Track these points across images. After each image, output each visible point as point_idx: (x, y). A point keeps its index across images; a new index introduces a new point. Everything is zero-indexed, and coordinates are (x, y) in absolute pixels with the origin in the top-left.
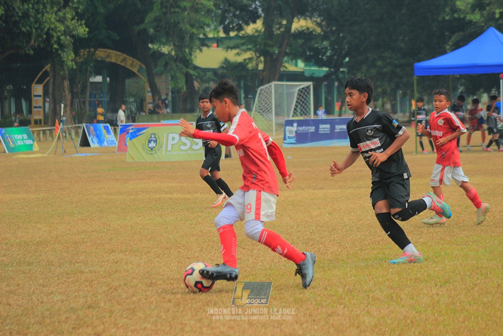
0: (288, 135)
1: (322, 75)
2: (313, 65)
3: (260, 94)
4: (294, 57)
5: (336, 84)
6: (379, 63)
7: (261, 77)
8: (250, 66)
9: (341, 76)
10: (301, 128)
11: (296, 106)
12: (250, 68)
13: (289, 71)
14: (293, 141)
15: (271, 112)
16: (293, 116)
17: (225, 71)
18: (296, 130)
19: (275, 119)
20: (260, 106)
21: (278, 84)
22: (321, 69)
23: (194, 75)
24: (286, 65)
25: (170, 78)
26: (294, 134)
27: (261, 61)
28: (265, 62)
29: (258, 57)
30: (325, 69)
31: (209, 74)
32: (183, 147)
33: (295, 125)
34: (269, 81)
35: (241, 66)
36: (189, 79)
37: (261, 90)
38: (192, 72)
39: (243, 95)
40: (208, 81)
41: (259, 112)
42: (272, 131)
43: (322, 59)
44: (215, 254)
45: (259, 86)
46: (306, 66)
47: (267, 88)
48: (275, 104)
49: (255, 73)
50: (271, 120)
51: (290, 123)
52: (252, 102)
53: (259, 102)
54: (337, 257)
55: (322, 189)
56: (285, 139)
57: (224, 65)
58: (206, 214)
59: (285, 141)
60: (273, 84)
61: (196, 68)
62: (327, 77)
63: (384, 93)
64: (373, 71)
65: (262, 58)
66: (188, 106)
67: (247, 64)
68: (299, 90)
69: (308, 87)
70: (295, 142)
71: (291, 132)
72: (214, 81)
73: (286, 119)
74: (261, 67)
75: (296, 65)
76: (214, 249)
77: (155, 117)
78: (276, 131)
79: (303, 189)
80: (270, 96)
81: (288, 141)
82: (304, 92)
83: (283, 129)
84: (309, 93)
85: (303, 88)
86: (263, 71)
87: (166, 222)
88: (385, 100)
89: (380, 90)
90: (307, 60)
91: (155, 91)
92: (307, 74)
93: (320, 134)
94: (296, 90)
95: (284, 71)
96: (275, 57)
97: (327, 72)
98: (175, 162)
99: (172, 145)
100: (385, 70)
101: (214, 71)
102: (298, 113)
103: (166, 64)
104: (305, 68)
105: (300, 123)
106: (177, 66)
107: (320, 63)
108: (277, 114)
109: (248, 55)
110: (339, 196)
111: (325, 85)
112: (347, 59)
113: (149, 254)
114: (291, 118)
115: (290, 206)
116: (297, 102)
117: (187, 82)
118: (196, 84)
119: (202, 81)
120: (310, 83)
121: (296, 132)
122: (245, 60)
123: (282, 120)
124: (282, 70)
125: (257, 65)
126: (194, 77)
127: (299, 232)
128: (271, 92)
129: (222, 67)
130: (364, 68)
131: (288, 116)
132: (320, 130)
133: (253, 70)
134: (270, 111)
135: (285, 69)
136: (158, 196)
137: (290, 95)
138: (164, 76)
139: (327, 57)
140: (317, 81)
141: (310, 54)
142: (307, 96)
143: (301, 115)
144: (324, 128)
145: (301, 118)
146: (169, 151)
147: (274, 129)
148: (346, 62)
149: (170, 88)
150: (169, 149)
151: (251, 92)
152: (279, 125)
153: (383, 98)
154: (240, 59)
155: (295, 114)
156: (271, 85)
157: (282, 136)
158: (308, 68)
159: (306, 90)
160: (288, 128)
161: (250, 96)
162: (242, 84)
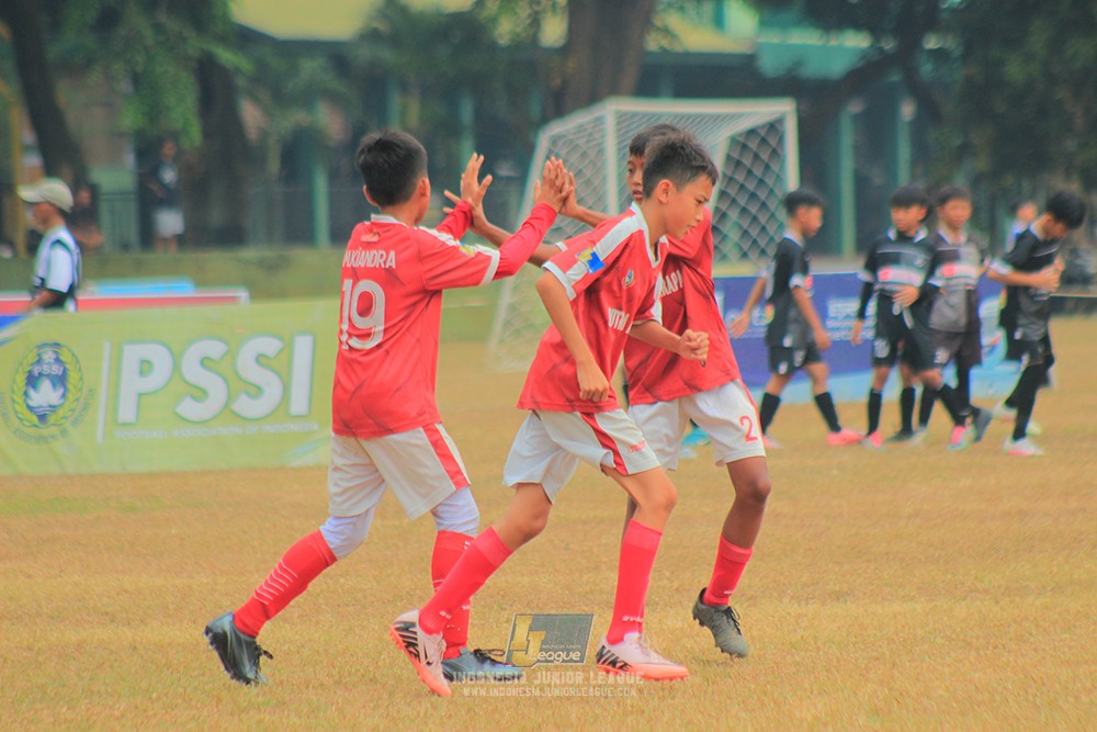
1: (835, 67)
2: (799, 24)
5: (907, 110)
7: (557, 82)
8: (503, 28)
12: (502, 42)
13: (687, 53)
17: (386, 53)
21: (635, 115)
22: (836, 43)
23: (237, 70)
24: (673, 21)
25: (125, 86)
28: (575, 11)
30: (855, 41)
31: (311, 67)
32: (189, 408)
34: (593, 98)
35: (463, 29)
36: (214, 89)
37: (555, 141)
38: (228, 57)
40: (306, 99)
45: (545, 120)
46: (764, 24)
47: (581, 129)
52: (513, 200)
55: (839, 596)
57: (382, 27)
60: (611, 111)
61: (246, 37)
62: (863, 77)
64: (1083, 51)
66: (216, 216)
67: (492, 20)
68: (734, 140)
69: (774, 127)
72: (333, 97)
74: (554, 31)
75: (718, 21)
79: (752, 598)
80: (599, 169)
84: (776, 153)
85: (752, 132)
86: (564, 50)
92: (769, 65)
94: (720, 142)
95: (661, 48)
97: (864, 55)
99: (140, 395)
101: (335, 54)
102: (728, 248)
103: (108, 19)
104: (763, 40)
105: (739, 293)
106: (158, 28)
110: (920, 632)
111: (856, 117)
116: (723, 194)
118: (251, 115)
119: (279, 96)
120: (784, 109)
124: (653, 42)
125: (536, 22)
126: (241, 82)
128: (601, 152)
129: (370, 35)
132: (830, 323)
133: (516, 46)
135: (664, 43)
138: (95, 77)
140: (818, 99)
142: (767, 167)
143: (744, 255)
144: (848, 317)
145: (742, 270)
146: (126, 425)
148: (953, 12)
151: (508, 149)
156: (599, 120)
158: (775, 40)
159: (763, 141)
161: (505, 170)
162: (467, 111)
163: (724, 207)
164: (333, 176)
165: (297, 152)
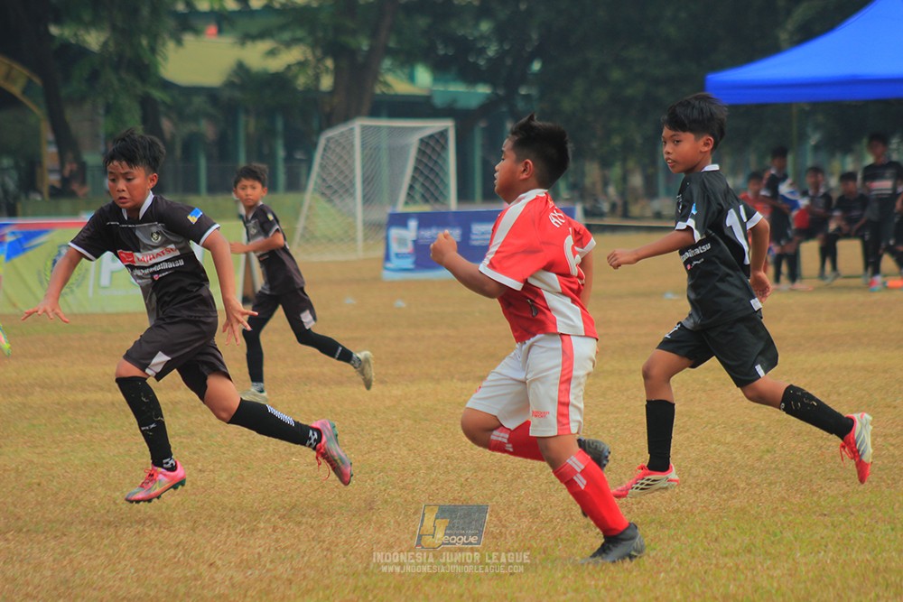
0: (395, 248)
1: (473, 103)
2: (455, 80)
3: (325, 150)
4: (407, 59)
6: (616, 74)
7: (327, 109)
8: (301, 81)
9: (521, 105)
10: (427, 233)
11: (414, 179)
12: (300, 88)
13: (397, 96)
14: (408, 263)
15: (352, 195)
16: (406, 203)
17: (238, 94)
18: (414, 239)
19: (364, 210)
20: (324, 180)
21: (371, 127)
22: (472, 91)
23: (164, 103)
24: (390, 78)
25: (101, 111)
26: (409, 248)
27: (327, 70)
28: (337, 73)
29: (319, 60)
30: (483, 90)
31: (198, 101)
33: (413, 224)
34: (347, 118)
35: (279, 81)
36: (150, 111)
37: (328, 140)
38: (157, 94)
39: (281, 153)
40: (195, 118)
41: (323, 194)
42: (354, 240)
43: (475, 65)
44: (228, 535)
45: (321, 130)
46: (436, 80)
47: (342, 134)
48: (363, 175)
49: (313, 96)
50: (352, 215)
51: (399, 220)
52: (303, 171)
53: (323, 167)
54: (527, 545)
56: (387, 258)
57: (236, 80)
58: (202, 440)
59: (389, 265)
60: (358, 125)
61: (167, 85)
62: (487, 108)
63: (628, 148)
64: (602, 95)
65: (329, 63)
67: (296, 77)
68: (422, 141)
69: (443, 134)
70: (411, 266)
71: (402, 242)
72: (210, 117)
73: (389, 210)
74: (326, 83)
75: (411, 78)
76: (225, 526)
77: (66, 204)
78: (366, 239)
80: (351, 156)
81: (395, 263)
82: (431, 147)
83: (384, 235)
84: (444, 147)
85: (431, 137)
86: (332, 93)
87: (103, 458)
88: (631, 164)
89: (617, 140)
90: (440, 67)
91: (66, 142)
92: (438, 101)
93: (474, 247)
94: (413, 142)
95: (383, 92)
96: (360, 59)
97: (488, 97)
98: (118, 314)
99: (112, 272)
100: (630, 92)
101: (211, 94)
102: (417, 197)
103: (94, 76)
104: (435, 88)
105: (425, 221)
106: (121, 80)
107: (471, 75)
108: (367, 199)
109: (293, 55)
111: (484, 129)
112: (536, 66)
113: (65, 539)
114: (401, 208)
115: (407, 422)
116: (416, 169)
117: (145, 120)
118: (167, 125)
119: (181, 115)
120: (448, 124)
121: (415, 242)
122: (289, 67)
123: (381, 214)
124: (378, 90)
125: (317, 78)
126: (162, 108)
127: (432, 483)
128: (353, 146)
129: (230, 84)
130: (579, 87)
131: (394, 202)
132: (473, 237)
133: (307, 90)
134: (348, 190)
135: (385, 90)
136: (81, 397)
137: (397, 153)
138: (87, 106)
139: (490, 60)
140: (464, 120)
141: (446, 55)
142: (439, 154)
143: (425, 200)
144: (483, 233)
145: (426, 208)
146: (104, 288)
147: (360, 234)
148: (536, 75)
149: (102, 132)
150: (105, 281)
151: (301, 143)
152: (372, 227)
153: (624, 160)
154: (276, 64)
155: (410, 197)
156: (352, 130)
157: (380, 253)
158: (442, 89)
159: (438, 141)
160: (395, 232)
161: (299, 155)
162: (280, 125)
163: (417, 176)
164: (209, 158)
165: (190, 146)
